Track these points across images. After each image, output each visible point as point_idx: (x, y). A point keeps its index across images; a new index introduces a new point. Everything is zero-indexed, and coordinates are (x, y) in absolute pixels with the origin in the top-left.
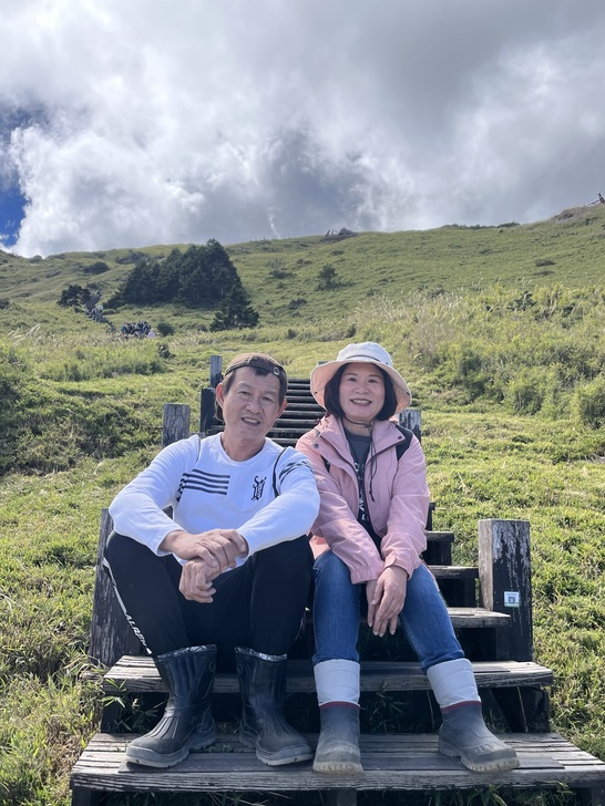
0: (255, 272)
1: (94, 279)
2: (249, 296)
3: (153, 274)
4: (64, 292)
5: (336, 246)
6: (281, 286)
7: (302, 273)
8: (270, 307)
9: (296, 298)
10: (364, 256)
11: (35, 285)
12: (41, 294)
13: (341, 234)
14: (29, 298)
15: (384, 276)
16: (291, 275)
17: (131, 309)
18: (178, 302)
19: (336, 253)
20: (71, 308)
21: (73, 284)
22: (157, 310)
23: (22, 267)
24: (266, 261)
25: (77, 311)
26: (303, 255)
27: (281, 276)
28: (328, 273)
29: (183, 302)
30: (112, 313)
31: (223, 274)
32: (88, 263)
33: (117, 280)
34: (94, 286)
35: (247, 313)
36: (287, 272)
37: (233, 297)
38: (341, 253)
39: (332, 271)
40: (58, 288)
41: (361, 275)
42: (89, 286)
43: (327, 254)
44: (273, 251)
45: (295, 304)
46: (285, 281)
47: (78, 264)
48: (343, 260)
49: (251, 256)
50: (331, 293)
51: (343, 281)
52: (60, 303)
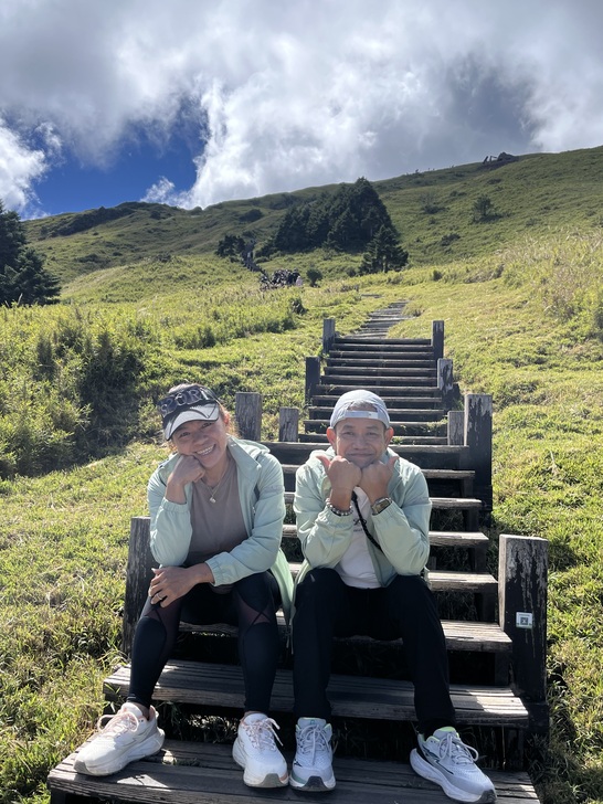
0: (406, 209)
1: (249, 227)
2: (399, 235)
3: (304, 219)
4: (221, 243)
5: (493, 174)
6: (433, 222)
7: (455, 207)
8: (420, 244)
9: (448, 233)
10: (524, 182)
11: (195, 237)
12: (201, 245)
13: (500, 159)
14: (191, 250)
15: (547, 203)
16: (443, 209)
17: (283, 255)
18: (328, 246)
19: (493, 182)
20: (227, 258)
21: (229, 234)
22: (308, 256)
23: (184, 219)
24: (417, 196)
25: (232, 260)
26: (457, 186)
27: (433, 211)
28: (484, 204)
29: (332, 246)
30: (265, 261)
31: (373, 214)
32: (243, 211)
33: (271, 226)
34: (249, 235)
35: (395, 252)
36: (439, 206)
37: (382, 238)
38: (499, 181)
39: (489, 201)
40: (216, 239)
41: (520, 205)
42: (244, 234)
43: (483, 183)
44: (427, 184)
45: (448, 240)
46: (437, 216)
47: (234, 213)
48: (500, 189)
49: (403, 192)
50: (487, 226)
51: (499, 212)
52: (217, 253)
